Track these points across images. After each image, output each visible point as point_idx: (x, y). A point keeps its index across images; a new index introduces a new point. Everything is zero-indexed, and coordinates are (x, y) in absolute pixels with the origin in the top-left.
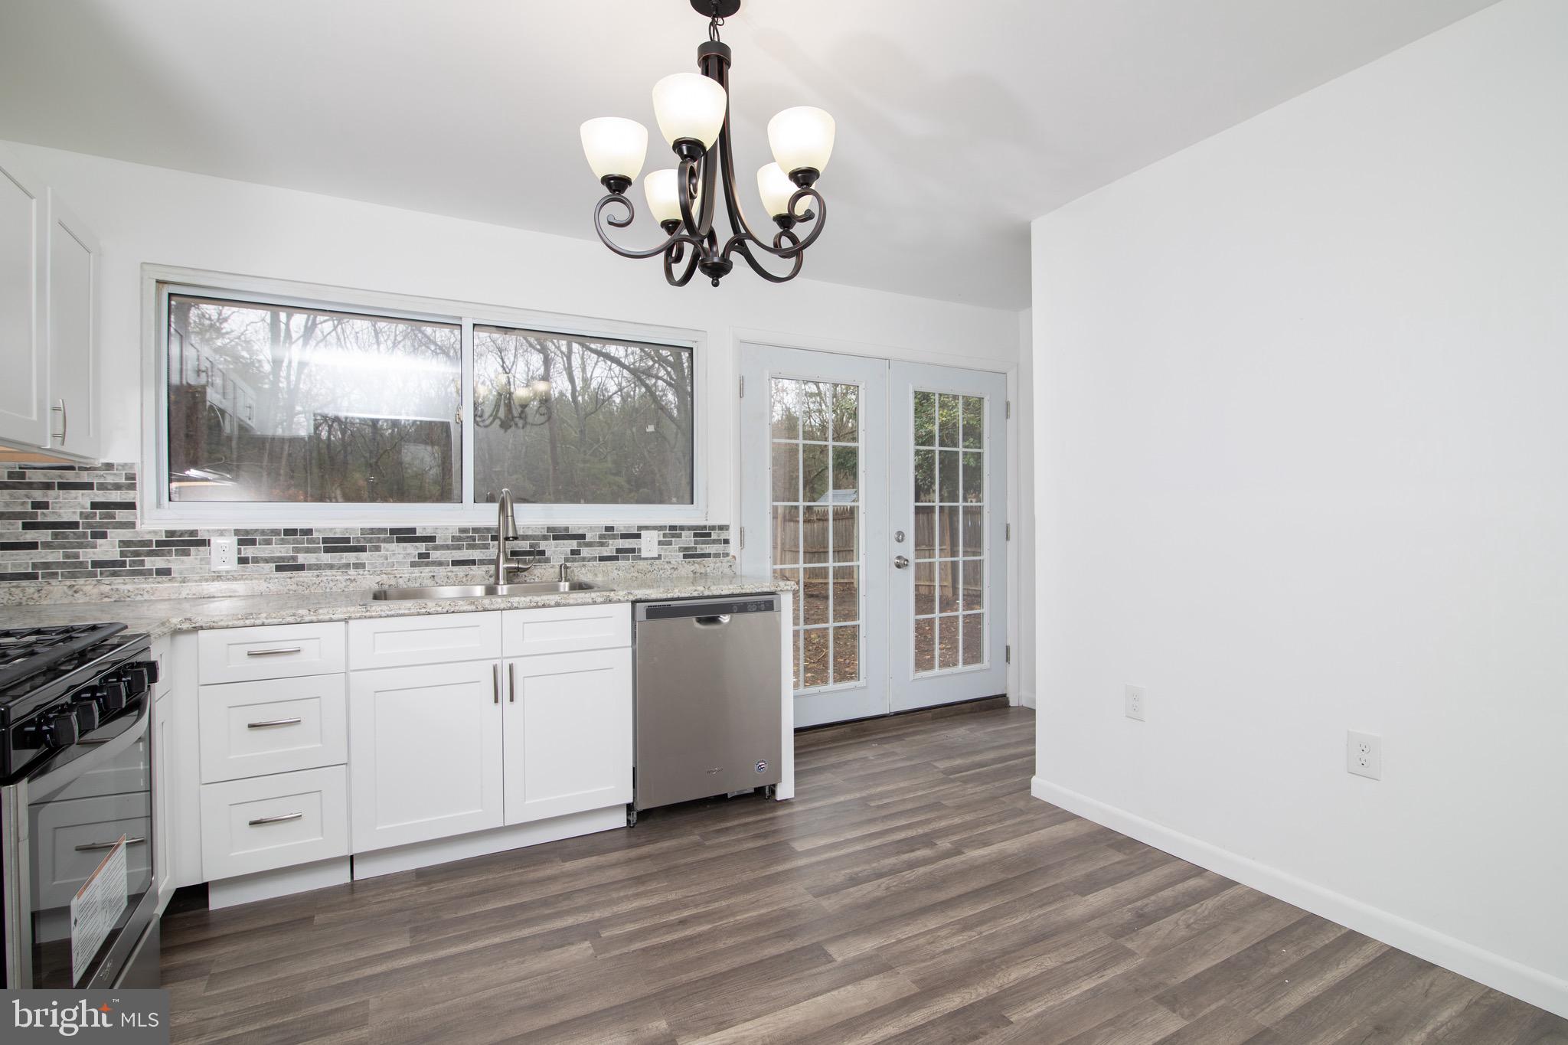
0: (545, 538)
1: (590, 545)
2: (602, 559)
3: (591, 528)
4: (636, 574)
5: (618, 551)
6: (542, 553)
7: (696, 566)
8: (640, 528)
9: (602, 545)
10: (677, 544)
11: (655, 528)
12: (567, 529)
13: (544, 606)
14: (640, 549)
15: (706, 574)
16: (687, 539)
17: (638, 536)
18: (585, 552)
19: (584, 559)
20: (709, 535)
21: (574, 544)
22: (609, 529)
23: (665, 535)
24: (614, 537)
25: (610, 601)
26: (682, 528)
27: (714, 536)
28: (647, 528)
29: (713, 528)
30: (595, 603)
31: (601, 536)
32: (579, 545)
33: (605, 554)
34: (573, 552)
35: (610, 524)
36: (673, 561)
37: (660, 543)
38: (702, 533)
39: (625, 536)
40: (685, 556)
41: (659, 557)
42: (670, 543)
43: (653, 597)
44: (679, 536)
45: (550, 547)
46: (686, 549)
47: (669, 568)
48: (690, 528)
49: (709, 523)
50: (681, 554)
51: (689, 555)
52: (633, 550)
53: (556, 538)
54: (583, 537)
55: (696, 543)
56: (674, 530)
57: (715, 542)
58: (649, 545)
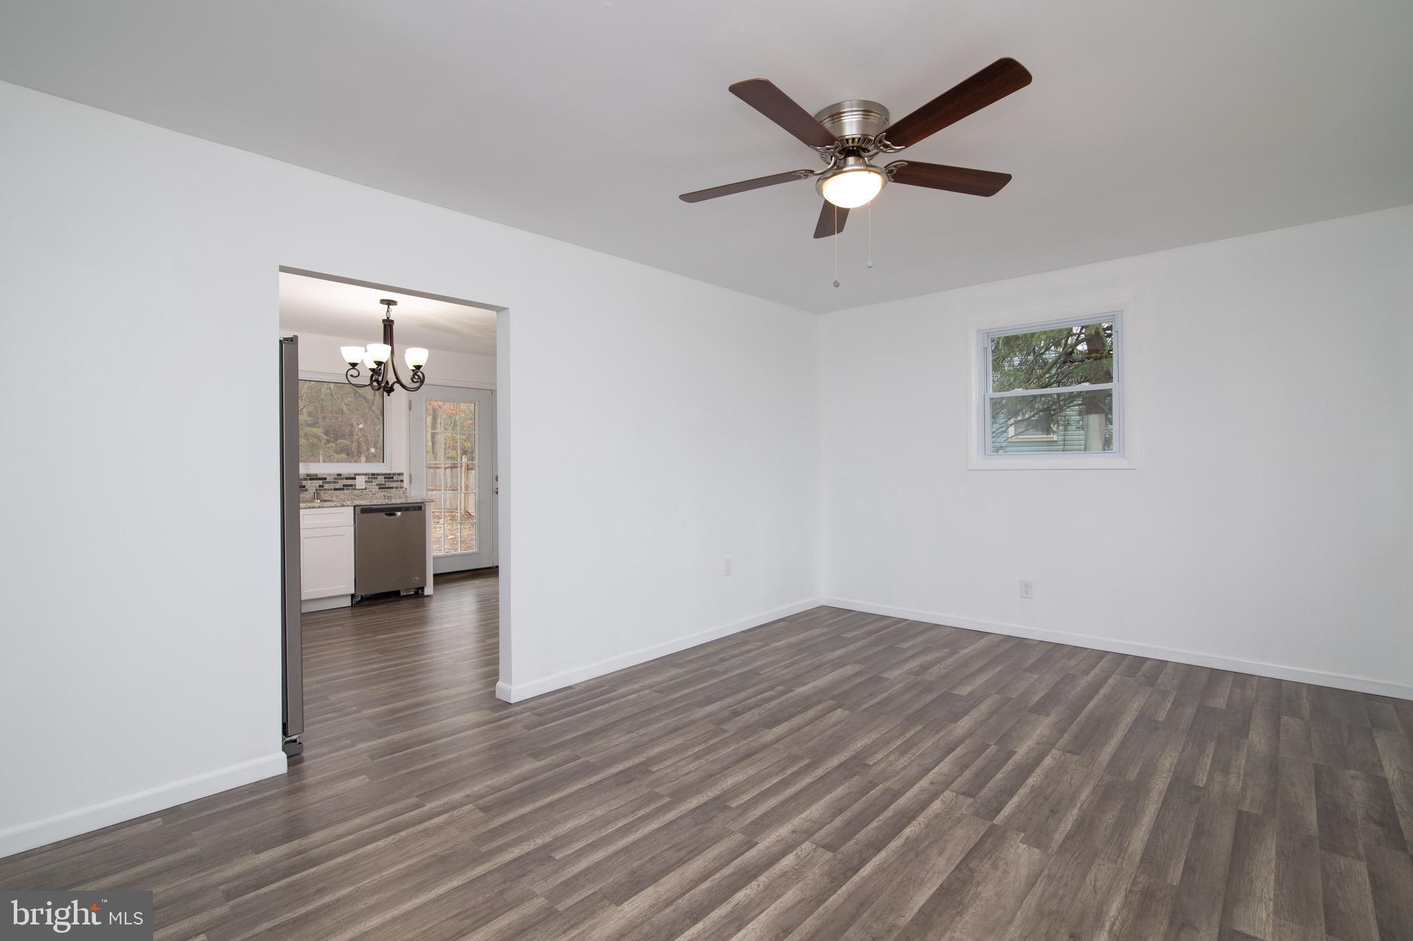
0: (305, 479)
1: (329, 483)
2: (335, 489)
3: (330, 475)
4: (353, 497)
5: (344, 486)
6: (304, 487)
7: (385, 493)
8: (355, 475)
9: (335, 483)
10: (375, 482)
11: (363, 474)
12: (317, 475)
13: (313, 508)
14: (355, 485)
15: (391, 496)
16: (381, 480)
17: (355, 478)
18: (326, 486)
19: (326, 490)
20: (393, 478)
21: (320, 482)
22: (340, 475)
23: (368, 478)
24: (342, 479)
25: (344, 506)
26: (378, 474)
27: (395, 478)
28: (359, 474)
29: (395, 474)
30: (336, 506)
31: (335, 479)
32: (323, 482)
33: (337, 487)
34: (320, 486)
35: (339, 472)
36: (373, 490)
37: (366, 482)
38: (389, 477)
39: (347, 479)
40: (379, 488)
41: (366, 489)
42: (371, 482)
43: (364, 504)
44: (377, 478)
45: (307, 484)
46: (380, 485)
47: (371, 493)
48: (382, 474)
49: (392, 472)
50: (378, 487)
51: (382, 487)
52: (352, 485)
53: (311, 479)
54: (325, 479)
55: (385, 481)
56: (374, 476)
57: (397, 481)
58: (360, 482)
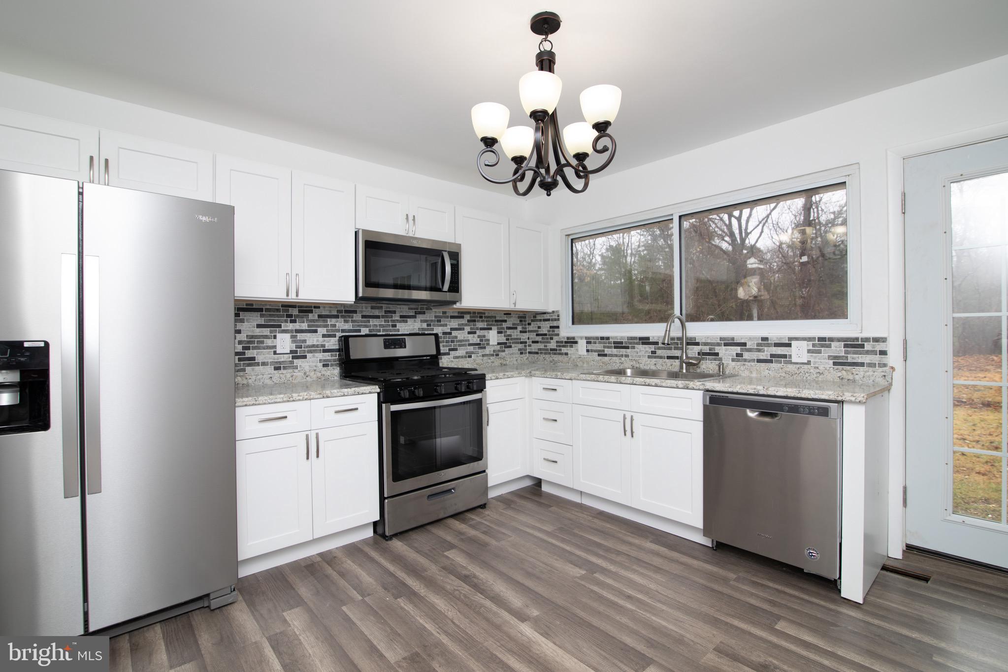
0: (719, 345)
1: (750, 350)
2: (759, 361)
3: (750, 339)
4: (783, 374)
5: (772, 356)
6: (717, 354)
7: (844, 372)
8: (790, 339)
9: (759, 351)
10: (826, 353)
11: (804, 339)
12: (733, 339)
13: (649, 385)
14: (790, 356)
15: (854, 381)
16: (838, 349)
17: (789, 345)
18: (746, 355)
19: (745, 360)
20: (862, 346)
21: (738, 349)
22: (765, 339)
23: (814, 345)
24: (769, 345)
26: (831, 339)
27: (868, 346)
28: (797, 339)
29: (867, 340)
31: (758, 345)
32: (742, 350)
33: (762, 358)
34: (738, 355)
35: (765, 335)
36: (821, 368)
37: (809, 351)
38: (854, 344)
39: (777, 345)
40: (835, 364)
41: (809, 363)
42: (819, 352)
44: (829, 346)
45: (722, 350)
46: (835, 357)
47: (814, 373)
48: (839, 340)
49: (860, 336)
50: (831, 362)
51: (838, 362)
52: (785, 356)
53: (726, 345)
54: (744, 344)
55: (846, 352)
56: (825, 342)
57: (873, 352)
58: (799, 352)
